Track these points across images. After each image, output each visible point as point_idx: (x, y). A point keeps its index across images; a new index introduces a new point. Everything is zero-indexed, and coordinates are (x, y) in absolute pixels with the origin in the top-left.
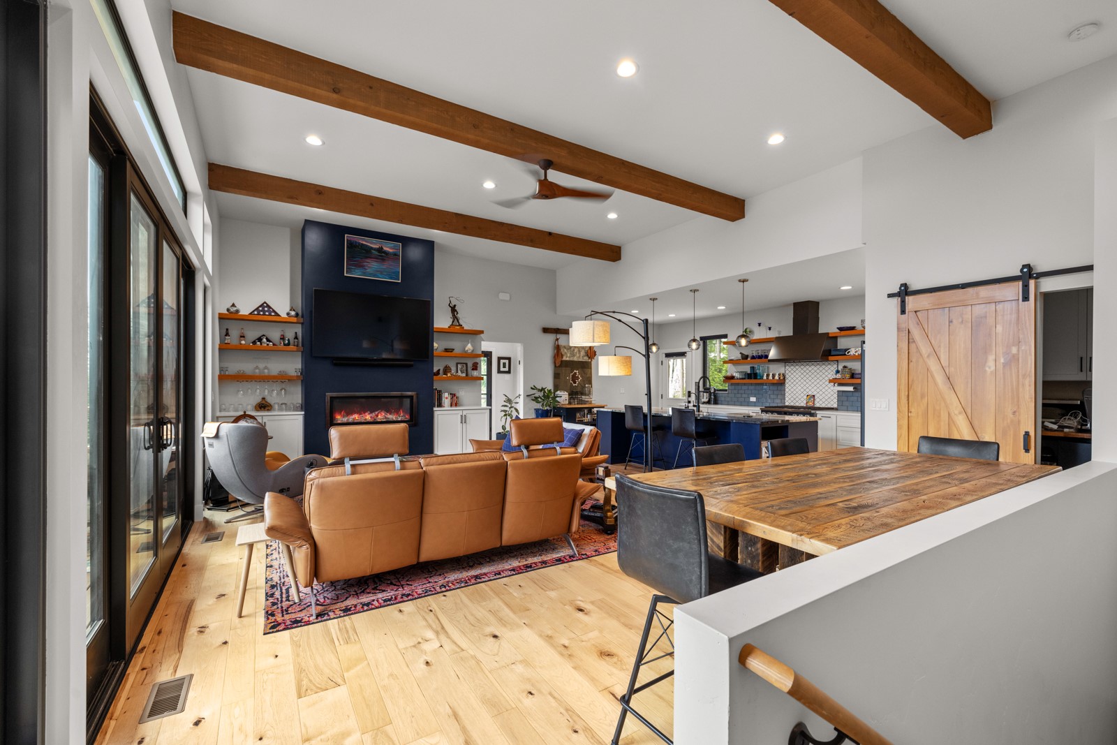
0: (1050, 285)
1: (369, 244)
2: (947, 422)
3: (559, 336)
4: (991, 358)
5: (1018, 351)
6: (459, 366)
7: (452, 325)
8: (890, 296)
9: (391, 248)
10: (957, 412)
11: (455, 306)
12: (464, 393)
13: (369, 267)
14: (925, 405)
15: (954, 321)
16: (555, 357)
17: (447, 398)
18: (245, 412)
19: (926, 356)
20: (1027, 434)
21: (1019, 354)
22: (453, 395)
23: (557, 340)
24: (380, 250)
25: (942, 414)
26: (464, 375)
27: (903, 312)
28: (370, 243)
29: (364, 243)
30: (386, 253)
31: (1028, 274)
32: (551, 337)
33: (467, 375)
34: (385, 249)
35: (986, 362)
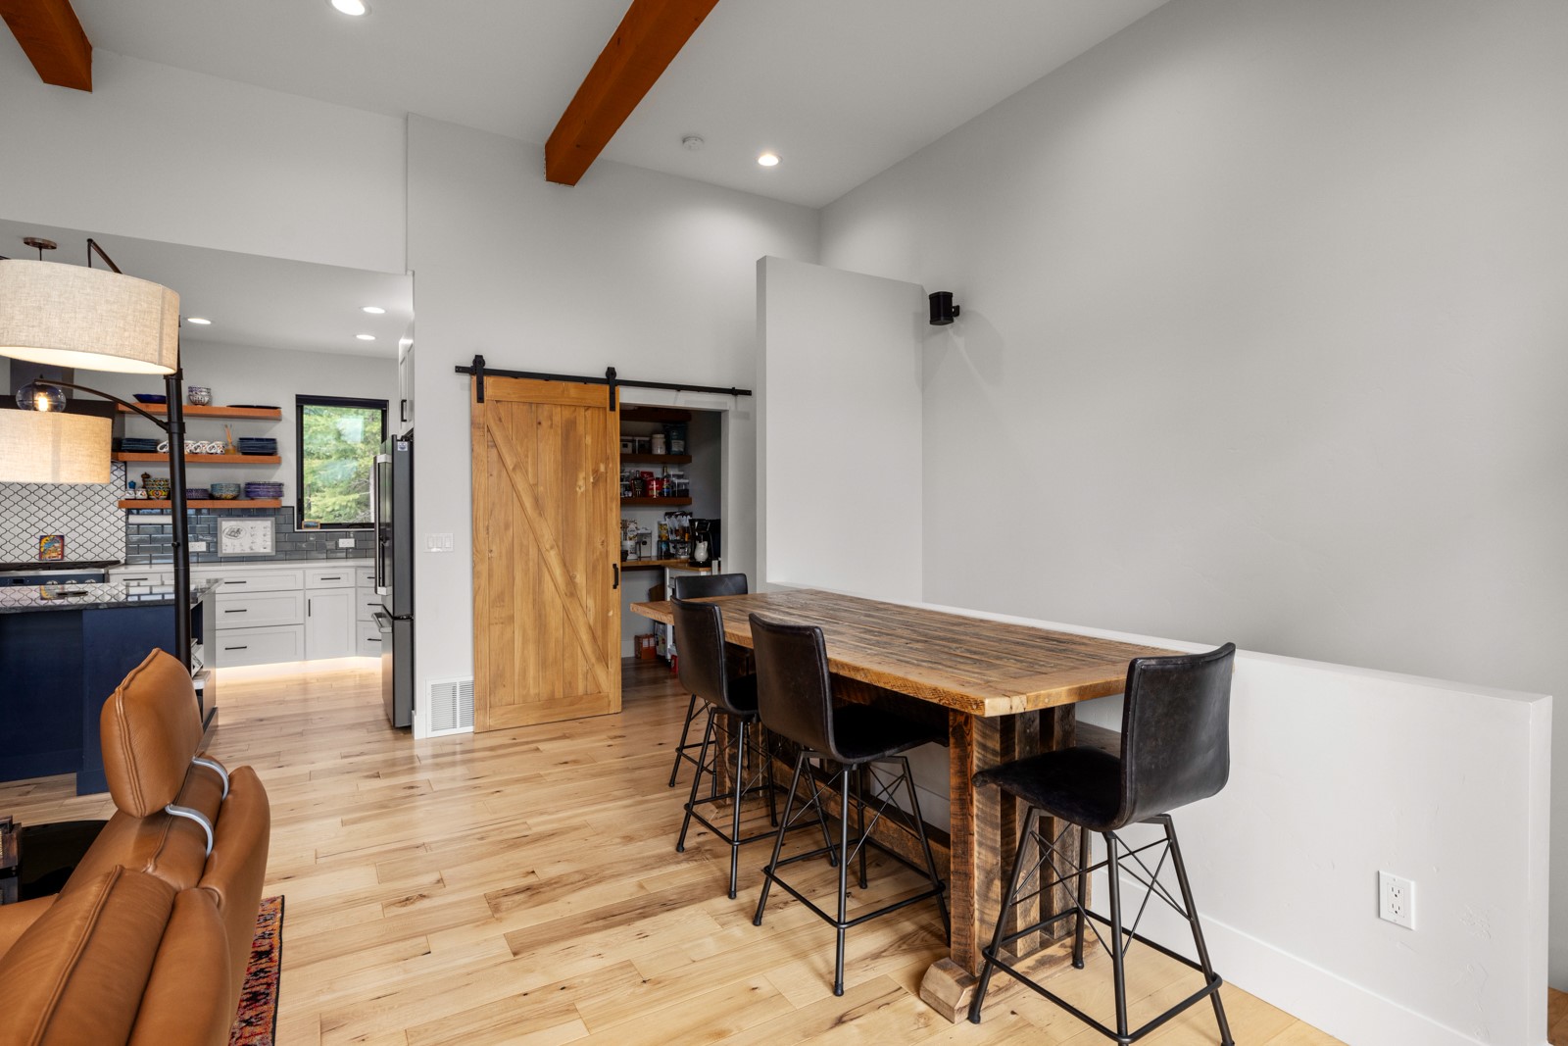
0: (628, 396)
2: (536, 561)
4: (582, 475)
5: (606, 469)
8: (459, 370)
10: (548, 547)
14: (510, 539)
15: (543, 423)
19: (511, 468)
20: (615, 565)
21: (606, 473)
25: (531, 550)
27: (480, 399)
31: (611, 379)
35: (576, 480)
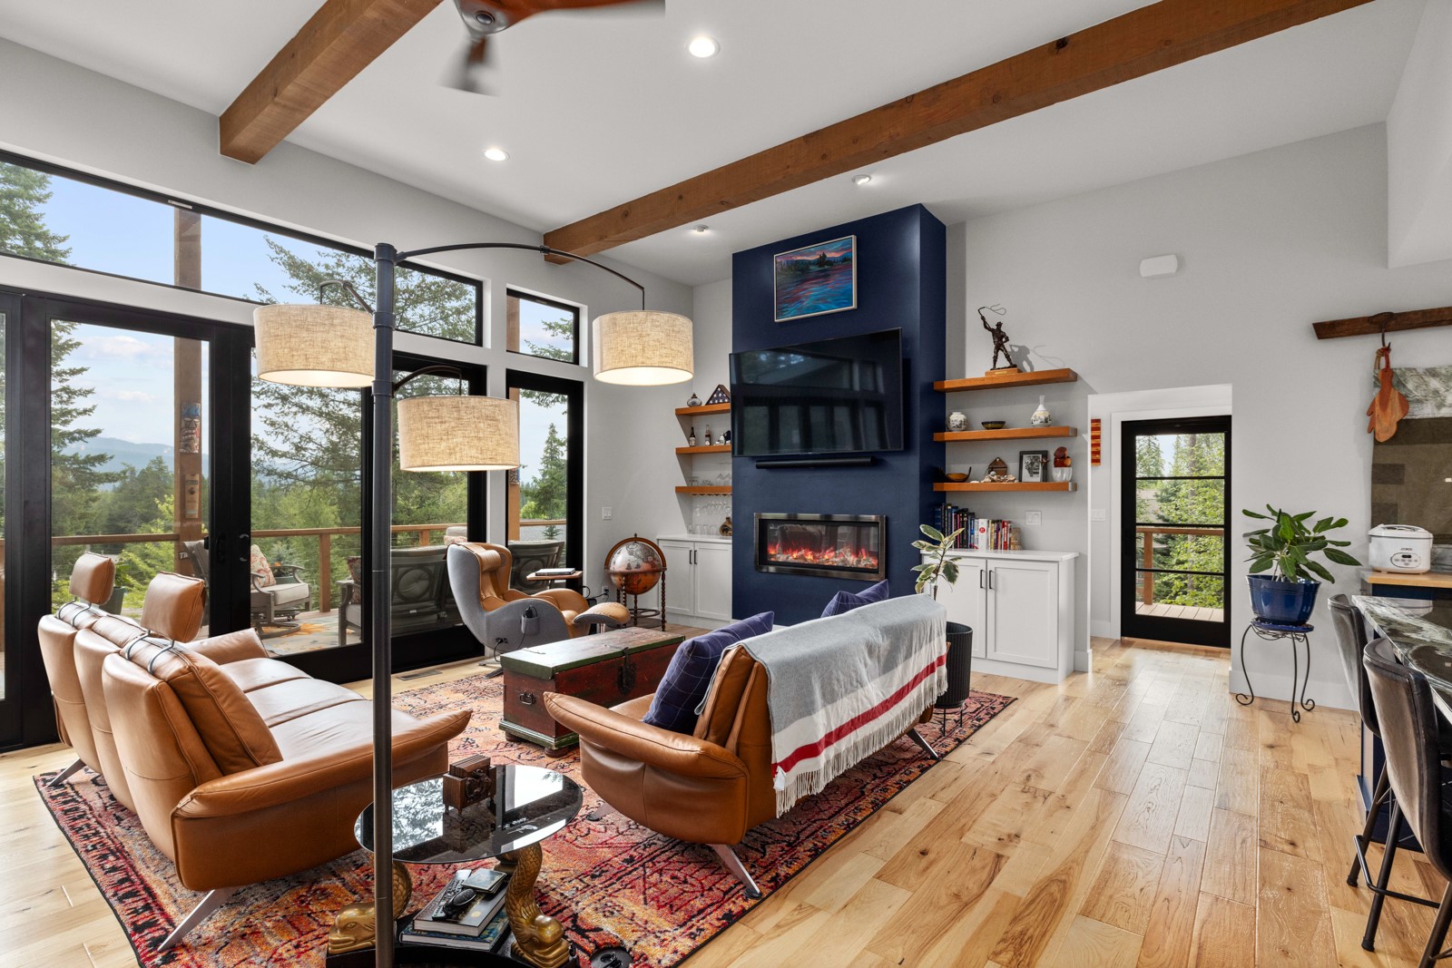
1: (805, 258)
3: (1392, 338)
6: (1026, 459)
7: (994, 368)
9: (837, 251)
11: (999, 325)
12: (1037, 518)
13: (807, 297)
16: (1371, 412)
17: (983, 530)
18: (636, 535)
22: (999, 524)
23: (1385, 351)
24: (822, 261)
26: (1037, 479)
28: (807, 255)
29: (799, 258)
30: (831, 263)
32: (1362, 350)
33: (1046, 477)
34: (829, 255)
